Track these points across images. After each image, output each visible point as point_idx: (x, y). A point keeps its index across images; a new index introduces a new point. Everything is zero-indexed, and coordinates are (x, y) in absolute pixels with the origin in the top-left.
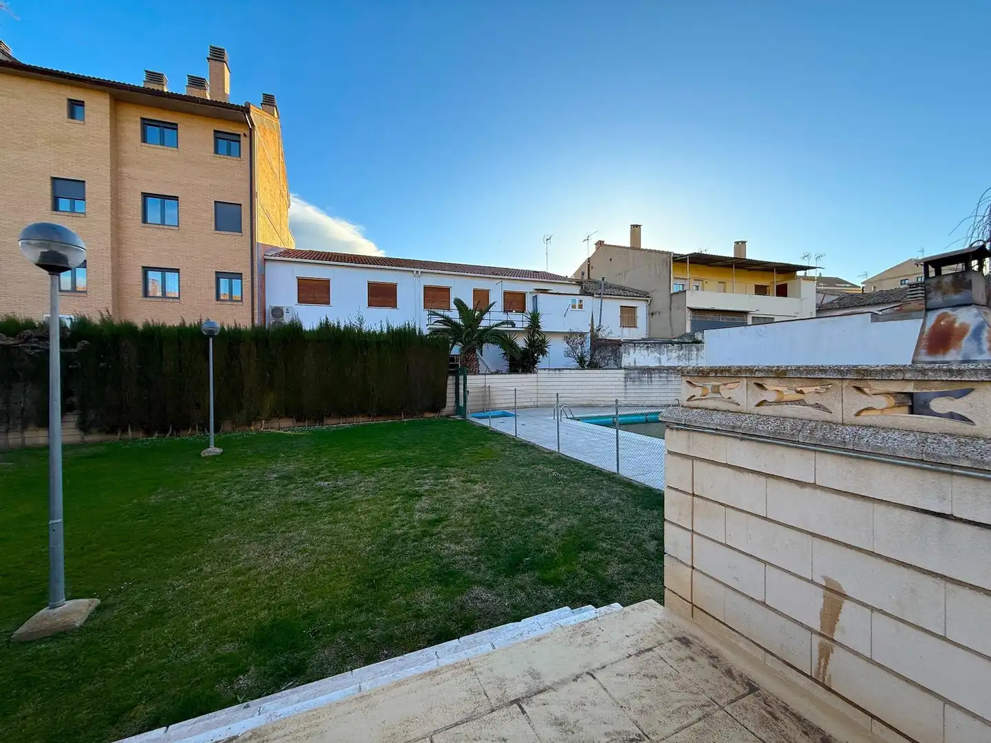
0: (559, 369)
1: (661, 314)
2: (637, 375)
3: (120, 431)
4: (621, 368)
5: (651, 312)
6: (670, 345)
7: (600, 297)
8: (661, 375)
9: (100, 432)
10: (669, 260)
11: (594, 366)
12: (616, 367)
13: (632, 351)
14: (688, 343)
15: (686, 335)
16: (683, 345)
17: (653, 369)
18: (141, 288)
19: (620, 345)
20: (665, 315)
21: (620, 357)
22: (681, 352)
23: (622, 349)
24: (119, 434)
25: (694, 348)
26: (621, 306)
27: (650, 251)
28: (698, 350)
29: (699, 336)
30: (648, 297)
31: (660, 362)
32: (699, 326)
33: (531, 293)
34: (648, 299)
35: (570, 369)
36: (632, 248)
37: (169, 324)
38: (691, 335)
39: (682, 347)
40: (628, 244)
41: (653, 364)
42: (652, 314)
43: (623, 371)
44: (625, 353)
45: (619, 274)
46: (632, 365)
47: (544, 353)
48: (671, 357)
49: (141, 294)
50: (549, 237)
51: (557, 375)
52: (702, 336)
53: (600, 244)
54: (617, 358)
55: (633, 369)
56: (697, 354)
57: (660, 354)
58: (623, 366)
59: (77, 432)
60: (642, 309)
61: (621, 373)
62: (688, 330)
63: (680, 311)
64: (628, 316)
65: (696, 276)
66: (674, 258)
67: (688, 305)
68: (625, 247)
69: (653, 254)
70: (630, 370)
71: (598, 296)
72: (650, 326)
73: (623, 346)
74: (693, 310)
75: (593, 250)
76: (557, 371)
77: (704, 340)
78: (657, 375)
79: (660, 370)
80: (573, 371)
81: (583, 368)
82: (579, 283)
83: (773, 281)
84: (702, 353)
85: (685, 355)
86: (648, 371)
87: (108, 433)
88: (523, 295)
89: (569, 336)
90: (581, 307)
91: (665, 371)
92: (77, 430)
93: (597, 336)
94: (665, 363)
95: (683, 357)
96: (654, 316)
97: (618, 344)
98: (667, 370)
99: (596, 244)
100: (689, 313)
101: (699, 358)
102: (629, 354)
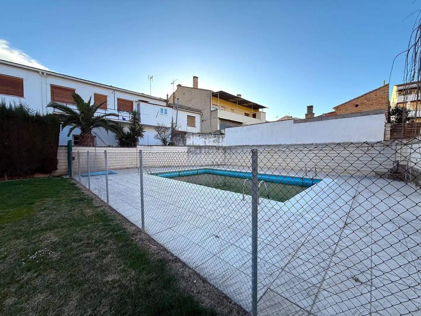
0: (151, 146)
1: (207, 121)
2: (194, 150)
4: (186, 146)
5: (202, 120)
6: (210, 135)
7: (176, 109)
8: (206, 150)
10: (210, 94)
11: (171, 144)
12: (183, 145)
13: (191, 137)
14: (218, 134)
15: (217, 131)
16: (216, 135)
17: (202, 147)
19: (186, 134)
20: (208, 121)
21: (186, 140)
22: (215, 139)
23: (186, 135)
25: (221, 136)
26: (188, 116)
27: (202, 89)
28: (222, 138)
29: (223, 132)
30: (201, 112)
31: (205, 144)
32: (223, 127)
33: (136, 101)
34: (201, 113)
35: (157, 146)
36: (193, 88)
38: (220, 131)
39: (215, 136)
40: (192, 86)
41: (202, 144)
42: (203, 121)
43: (186, 147)
44: (188, 138)
45: (188, 101)
46: (192, 144)
47: (141, 136)
48: (210, 141)
50: (151, 77)
51: (149, 149)
52: (225, 131)
53: (179, 86)
54: (184, 140)
55: (192, 147)
56: (222, 140)
57: (205, 139)
58: (187, 145)
60: (198, 118)
61: (185, 149)
62: (218, 129)
63: (215, 119)
64: (191, 121)
65: (222, 105)
66: (212, 94)
67: (218, 117)
68: (190, 88)
69: (203, 91)
70: (191, 147)
71: (175, 108)
72: (201, 126)
73: (187, 134)
74: (220, 119)
75: (176, 88)
76: (149, 147)
77: (225, 133)
78: (204, 150)
79: (205, 147)
80: (159, 147)
81: (165, 145)
82: (166, 101)
83: (251, 112)
84: (224, 139)
85: (217, 140)
86: (200, 147)
88: (132, 103)
89: (158, 128)
90: (166, 113)
91: (208, 148)
93: (174, 129)
94: (208, 144)
95: (216, 141)
96: (203, 122)
97: (185, 133)
98: (208, 147)
99: (177, 86)
100: (219, 121)
101: (223, 142)
102: (190, 139)
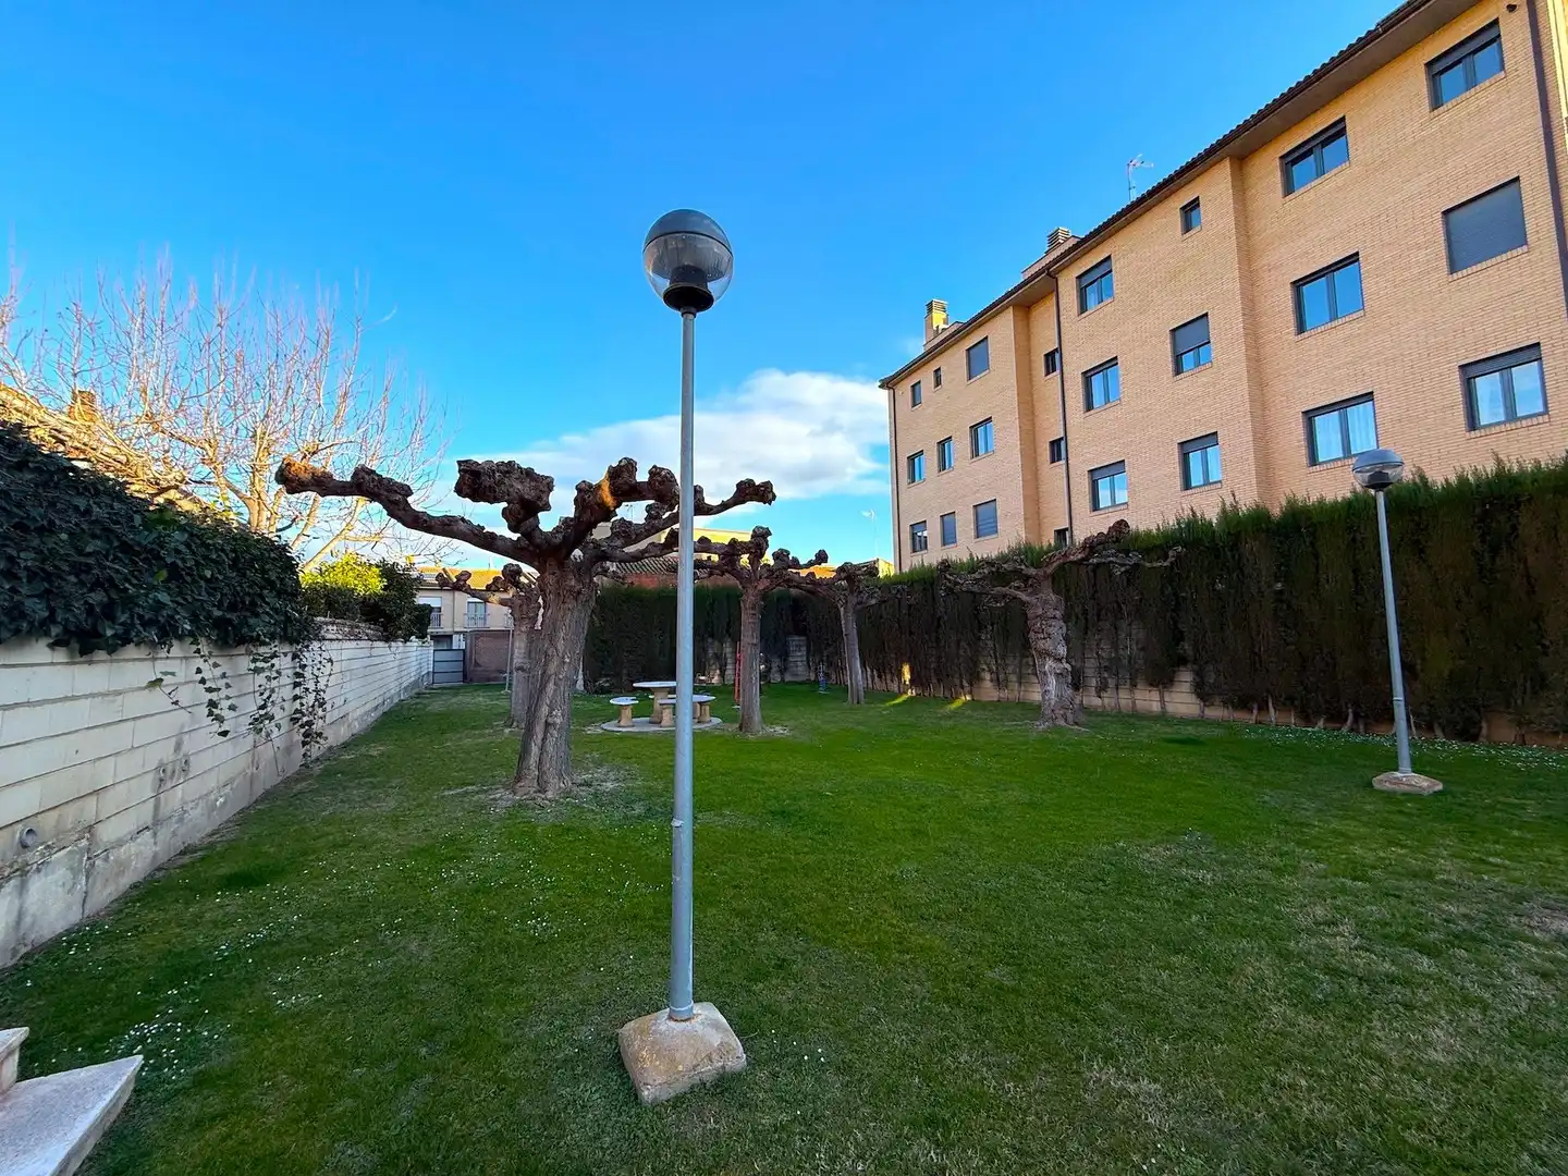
3: (1255, 706)
9: (1225, 704)
18: (1304, 451)
24: (1255, 712)
37: (1329, 498)
49: (1305, 461)
59: (1193, 699)
87: (1235, 708)
92: (1194, 696)
